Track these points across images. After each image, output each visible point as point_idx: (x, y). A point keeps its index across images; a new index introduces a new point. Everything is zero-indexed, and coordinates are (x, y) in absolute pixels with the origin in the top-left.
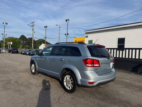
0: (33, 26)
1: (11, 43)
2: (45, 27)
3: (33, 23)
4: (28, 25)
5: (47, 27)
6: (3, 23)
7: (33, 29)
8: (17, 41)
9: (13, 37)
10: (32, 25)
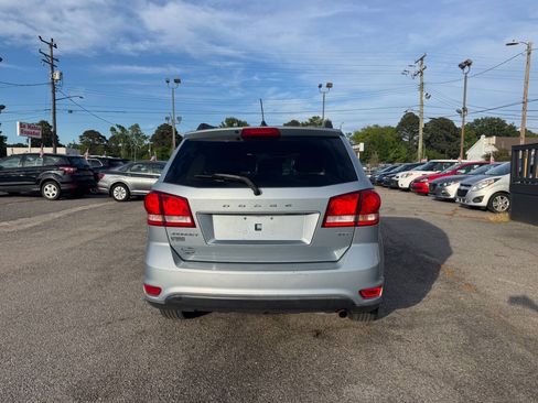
0: (421, 72)
1: (361, 147)
2: (462, 67)
3: (422, 59)
4: (405, 72)
5: (469, 65)
6: (320, 86)
7: (422, 86)
8: (388, 137)
9: (377, 126)
10: (418, 69)
